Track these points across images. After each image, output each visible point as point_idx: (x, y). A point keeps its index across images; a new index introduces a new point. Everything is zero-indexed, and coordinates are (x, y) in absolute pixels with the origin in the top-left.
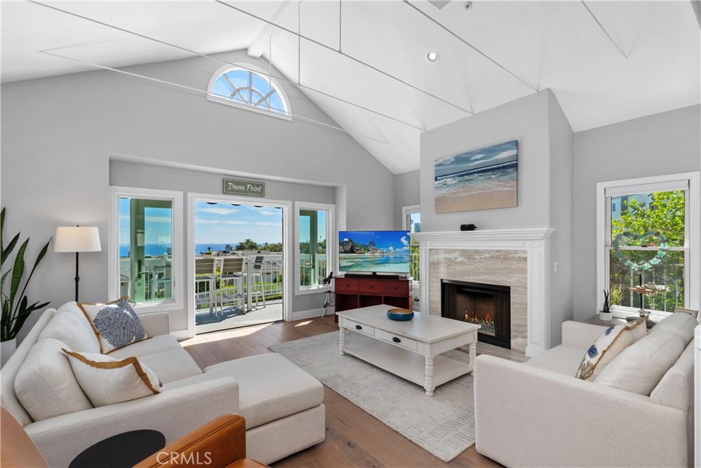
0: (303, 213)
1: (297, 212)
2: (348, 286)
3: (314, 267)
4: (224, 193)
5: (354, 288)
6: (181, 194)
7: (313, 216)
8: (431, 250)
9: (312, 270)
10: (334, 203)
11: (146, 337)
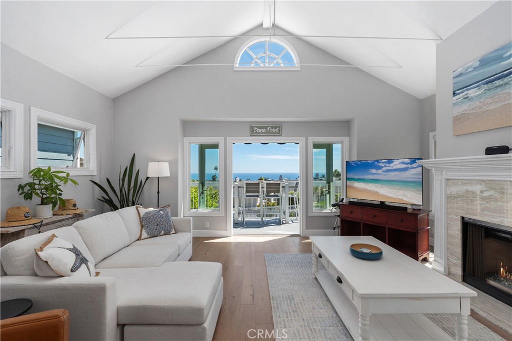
0: (316, 146)
1: (311, 145)
2: (352, 212)
3: (329, 193)
4: (251, 136)
5: (357, 215)
6: (223, 138)
7: (329, 148)
8: (448, 180)
9: (328, 196)
10: (349, 136)
11: (173, 231)
